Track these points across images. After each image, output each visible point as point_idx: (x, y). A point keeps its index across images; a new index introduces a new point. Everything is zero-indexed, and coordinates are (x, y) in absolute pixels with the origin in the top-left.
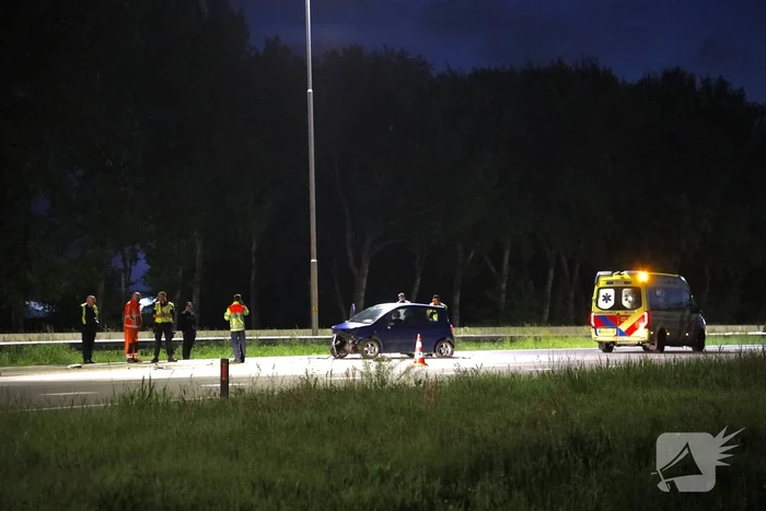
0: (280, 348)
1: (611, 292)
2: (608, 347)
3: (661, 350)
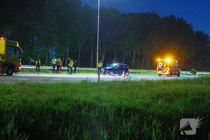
1: (162, 63)
2: (160, 75)
3: (171, 76)
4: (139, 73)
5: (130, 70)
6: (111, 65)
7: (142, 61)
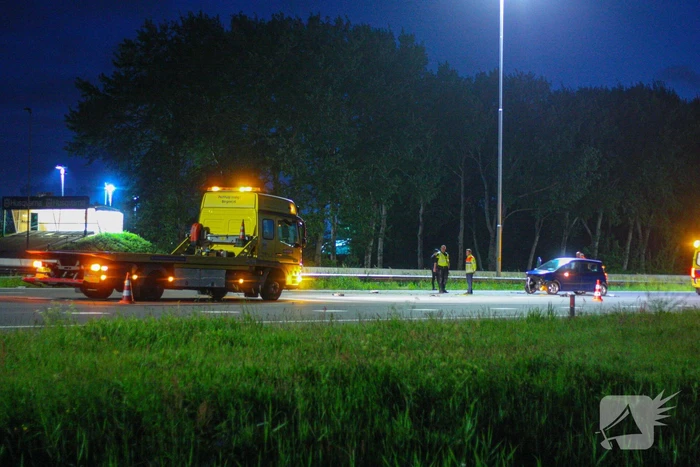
0: (484, 285)
4: (631, 285)
5: (610, 278)
6: (552, 261)
7: (623, 244)
